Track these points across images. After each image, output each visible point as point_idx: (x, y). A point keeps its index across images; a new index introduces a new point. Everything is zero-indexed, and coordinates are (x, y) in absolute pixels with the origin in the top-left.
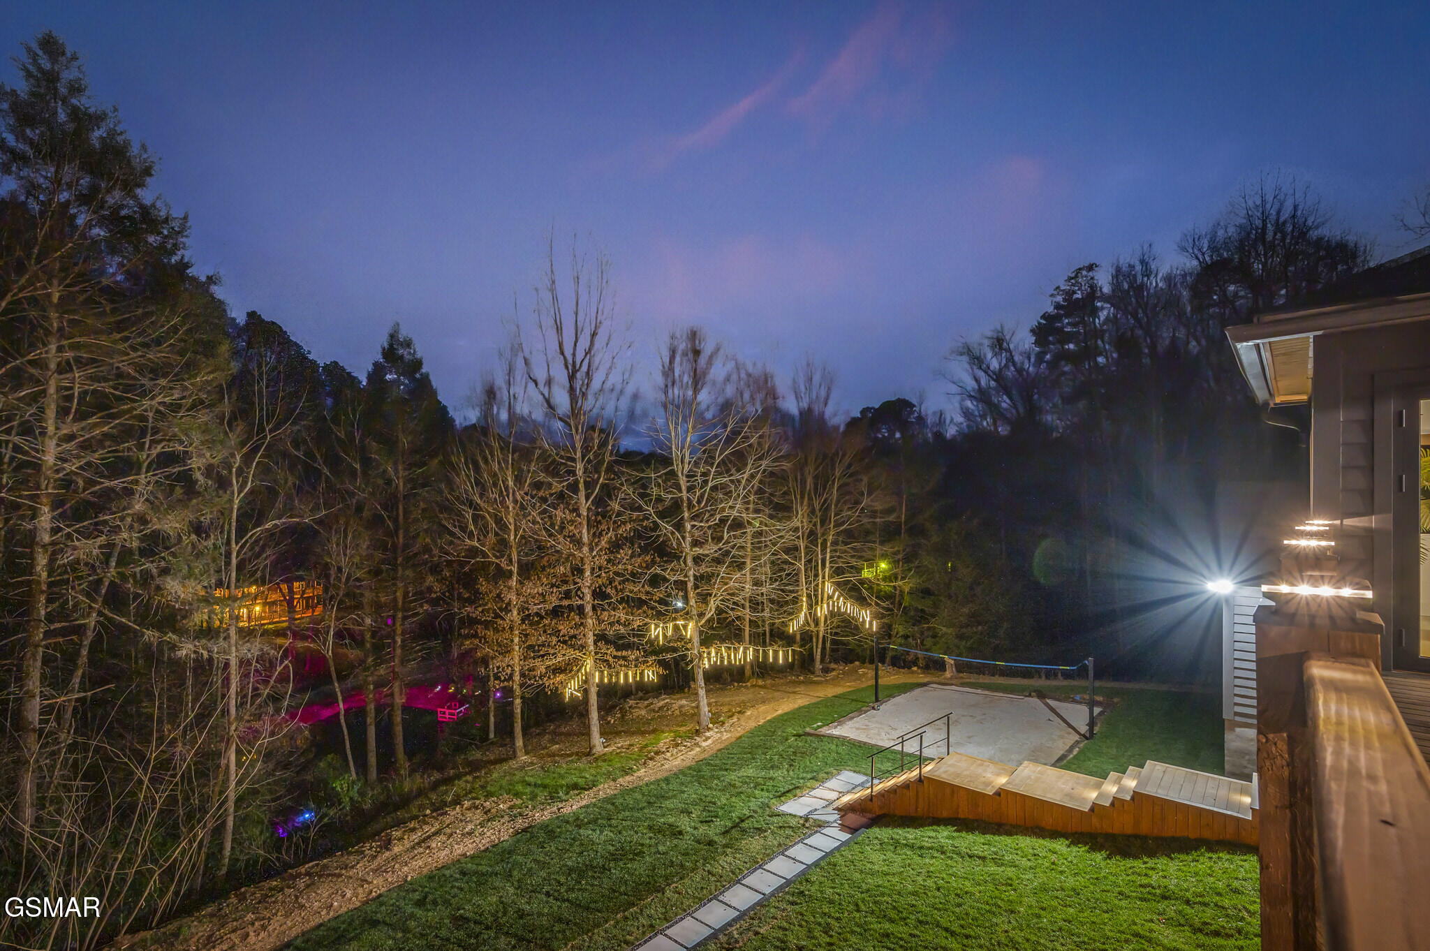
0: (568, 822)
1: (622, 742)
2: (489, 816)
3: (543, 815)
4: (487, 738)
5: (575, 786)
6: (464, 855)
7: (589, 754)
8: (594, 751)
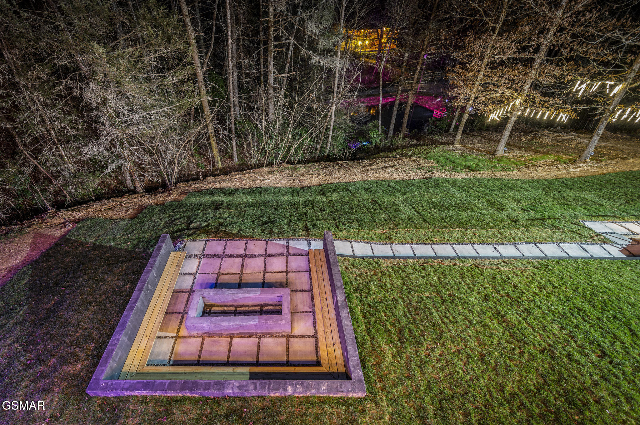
0: (449, 182)
1: (518, 153)
2: (419, 167)
3: (439, 175)
4: (448, 131)
5: (469, 167)
6: (395, 179)
7: (493, 154)
8: (497, 153)
